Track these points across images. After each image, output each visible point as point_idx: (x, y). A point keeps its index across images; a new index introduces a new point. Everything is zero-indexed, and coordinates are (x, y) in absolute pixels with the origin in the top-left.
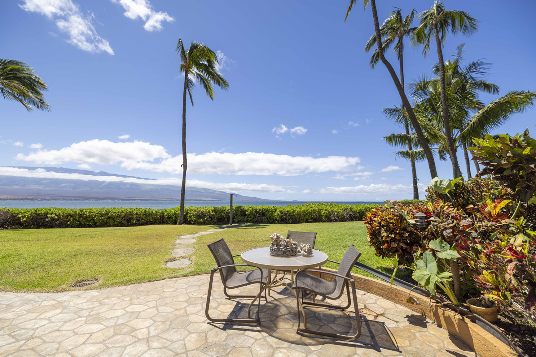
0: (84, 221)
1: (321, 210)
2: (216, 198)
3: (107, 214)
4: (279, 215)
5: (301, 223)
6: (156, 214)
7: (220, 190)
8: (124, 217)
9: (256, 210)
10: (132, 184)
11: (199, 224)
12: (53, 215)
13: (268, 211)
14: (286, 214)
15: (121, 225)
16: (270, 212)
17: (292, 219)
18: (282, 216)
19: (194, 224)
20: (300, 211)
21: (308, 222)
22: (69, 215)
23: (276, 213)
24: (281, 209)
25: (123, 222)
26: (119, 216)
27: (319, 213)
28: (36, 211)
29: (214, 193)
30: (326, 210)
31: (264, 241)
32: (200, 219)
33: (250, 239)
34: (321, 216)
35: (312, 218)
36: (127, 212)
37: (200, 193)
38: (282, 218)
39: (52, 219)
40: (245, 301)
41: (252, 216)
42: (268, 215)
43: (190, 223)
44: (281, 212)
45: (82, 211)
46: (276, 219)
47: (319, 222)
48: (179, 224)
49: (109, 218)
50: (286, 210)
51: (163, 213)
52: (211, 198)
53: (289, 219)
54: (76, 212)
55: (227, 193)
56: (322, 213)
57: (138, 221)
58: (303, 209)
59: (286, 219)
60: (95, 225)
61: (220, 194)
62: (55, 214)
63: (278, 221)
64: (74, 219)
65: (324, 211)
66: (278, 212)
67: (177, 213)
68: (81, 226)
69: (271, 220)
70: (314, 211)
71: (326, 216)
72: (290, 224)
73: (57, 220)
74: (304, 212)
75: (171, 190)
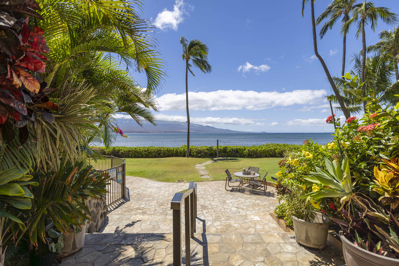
0: (137, 154)
1: (276, 149)
3: (148, 150)
4: (247, 152)
5: (262, 158)
6: (173, 151)
7: (198, 124)
8: (157, 152)
9: (232, 149)
11: (199, 157)
12: (123, 151)
13: (240, 150)
14: (251, 151)
15: (155, 157)
16: (242, 151)
17: (256, 155)
18: (249, 153)
19: (195, 157)
20: (261, 150)
21: (267, 157)
22: (129, 151)
23: (245, 151)
24: (248, 148)
25: (157, 155)
26: (154, 152)
27: (274, 151)
28: (114, 149)
29: (193, 126)
30: (279, 149)
31: (239, 169)
32: (198, 154)
33: (231, 167)
34: (275, 153)
35: (269, 154)
36: (158, 150)
38: (249, 154)
39: (122, 153)
40: (235, 188)
41: (230, 153)
42: (240, 153)
43: (193, 156)
44: (249, 150)
45: (136, 149)
46: (245, 155)
47: (274, 157)
48: (187, 157)
49: (149, 153)
50: (252, 149)
51: (177, 150)
53: (254, 155)
54: (133, 149)
55: (204, 126)
56: (277, 151)
57: (164, 154)
58: (263, 149)
59: (252, 155)
60: (142, 157)
61: (198, 127)
62: (123, 150)
63: (247, 156)
64: (132, 153)
65: (278, 150)
66: (246, 150)
67: (185, 150)
68: (136, 157)
69: (243, 156)
70: (271, 150)
71: (279, 154)
72: (254, 158)
73: (124, 154)
74: (264, 151)
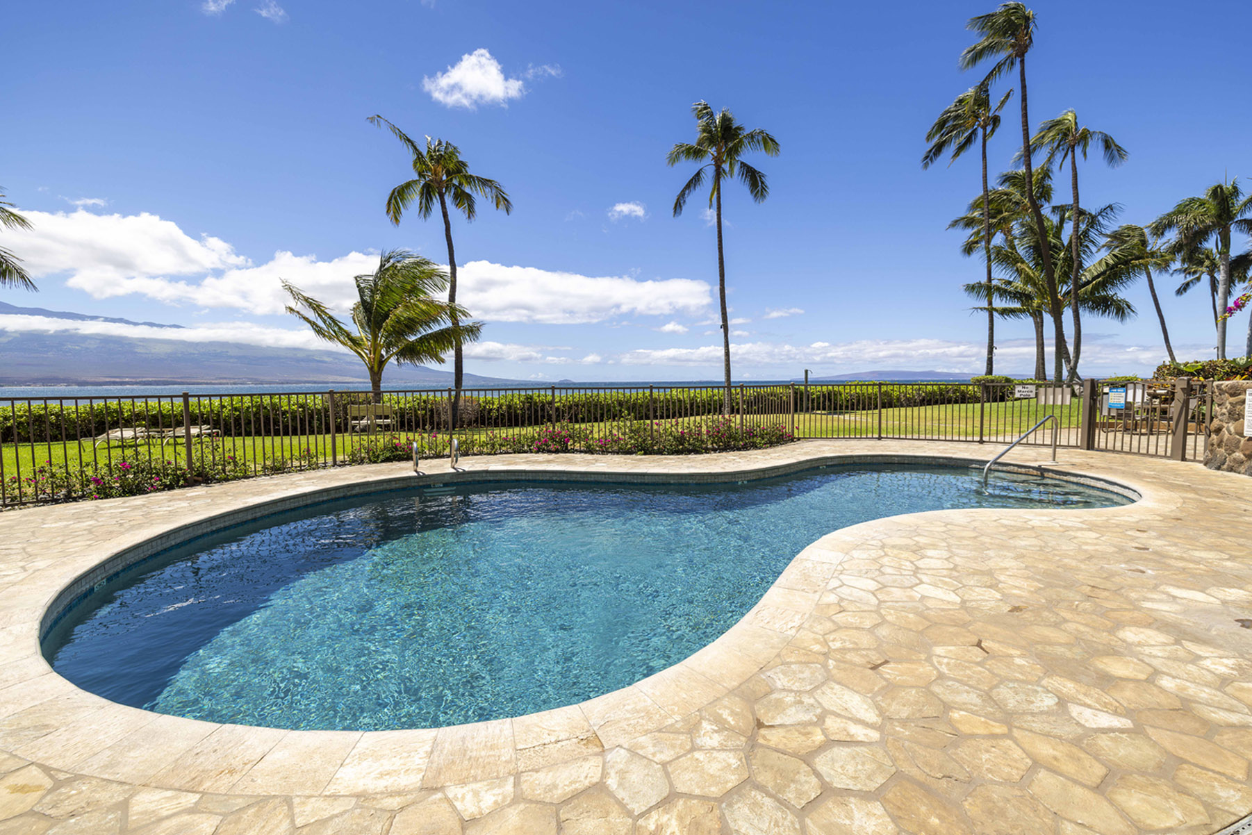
2: (358, 377)
10: (106, 340)
37: (320, 364)
52: (352, 377)
75: (231, 357)
